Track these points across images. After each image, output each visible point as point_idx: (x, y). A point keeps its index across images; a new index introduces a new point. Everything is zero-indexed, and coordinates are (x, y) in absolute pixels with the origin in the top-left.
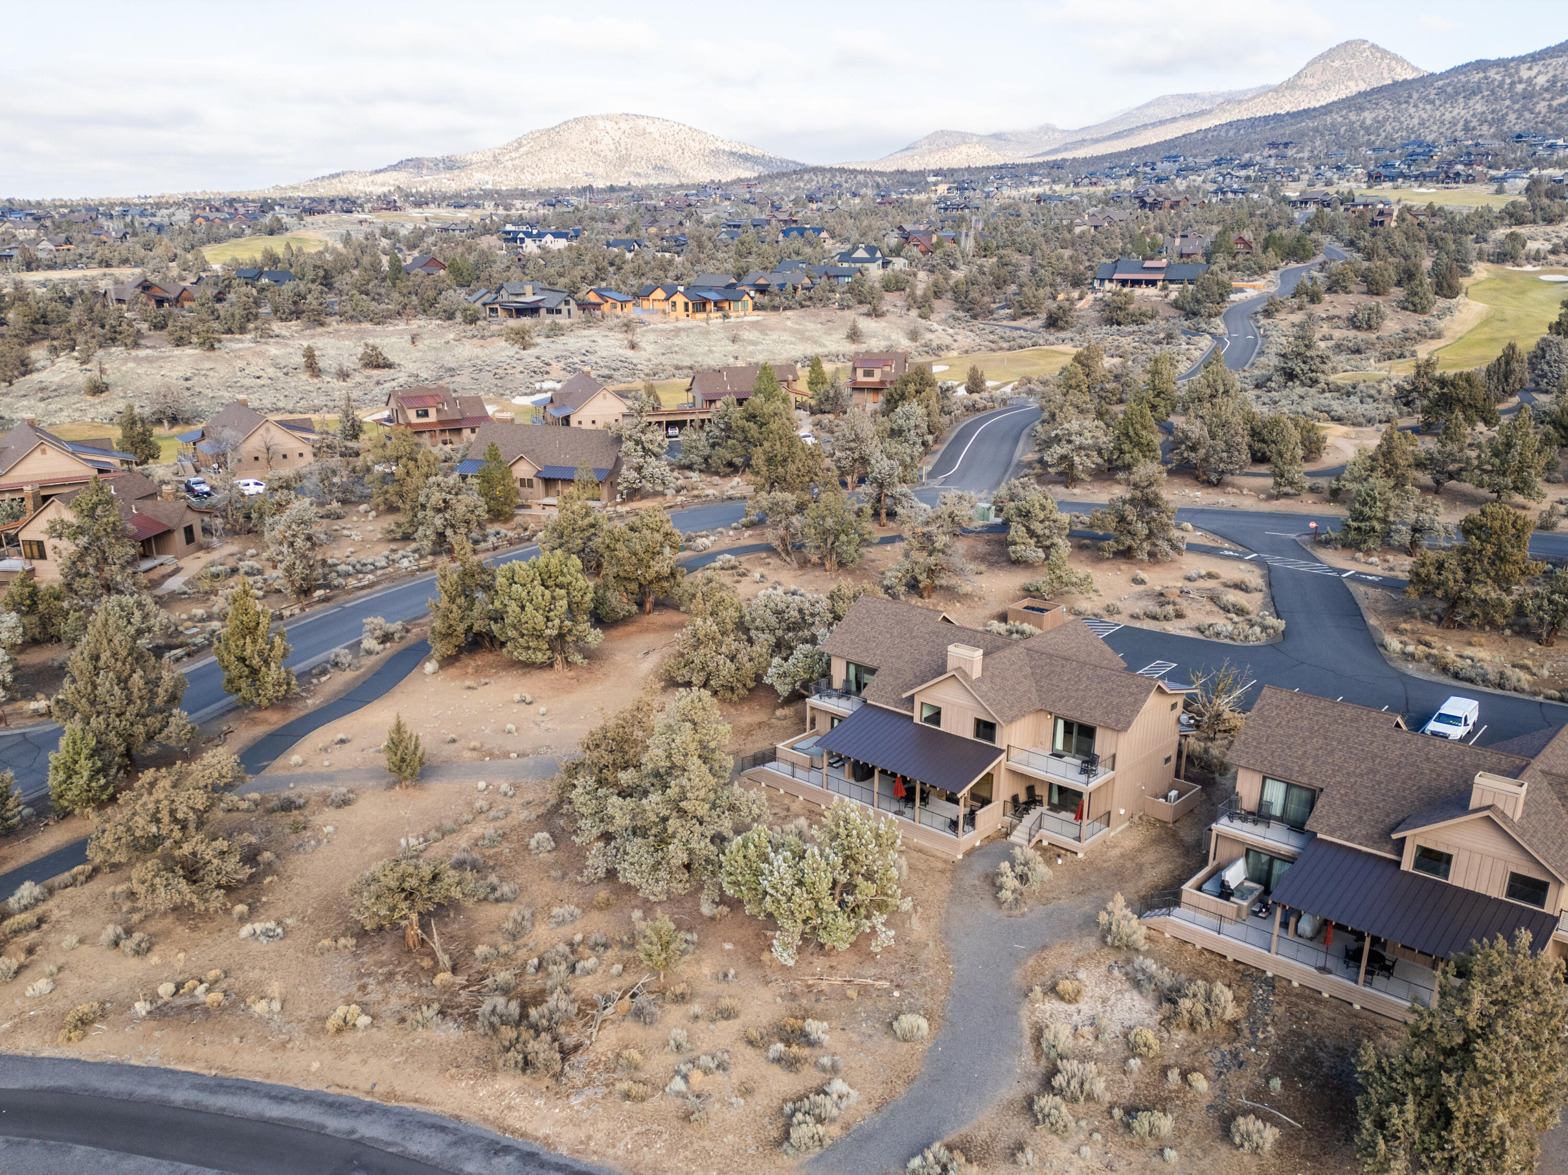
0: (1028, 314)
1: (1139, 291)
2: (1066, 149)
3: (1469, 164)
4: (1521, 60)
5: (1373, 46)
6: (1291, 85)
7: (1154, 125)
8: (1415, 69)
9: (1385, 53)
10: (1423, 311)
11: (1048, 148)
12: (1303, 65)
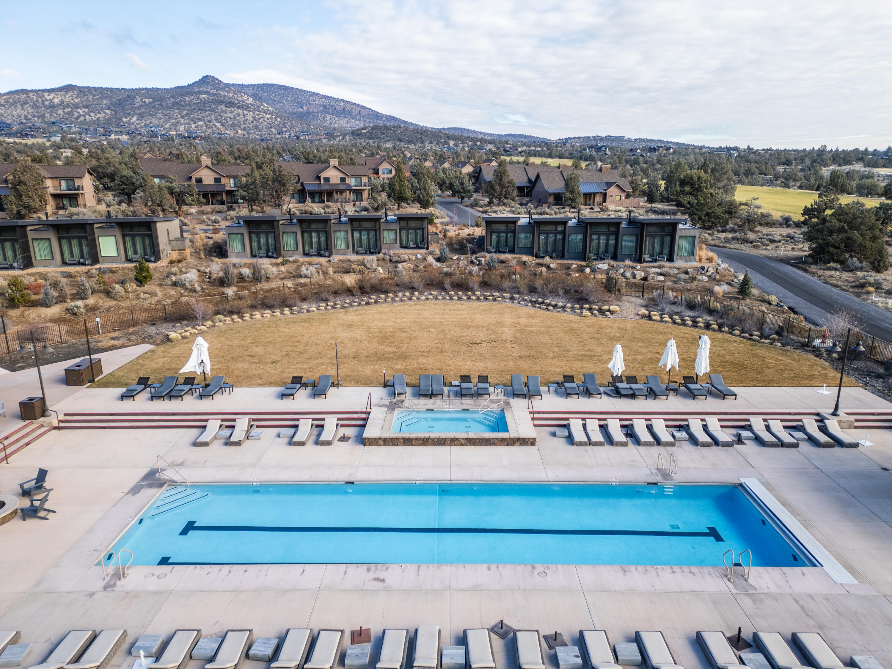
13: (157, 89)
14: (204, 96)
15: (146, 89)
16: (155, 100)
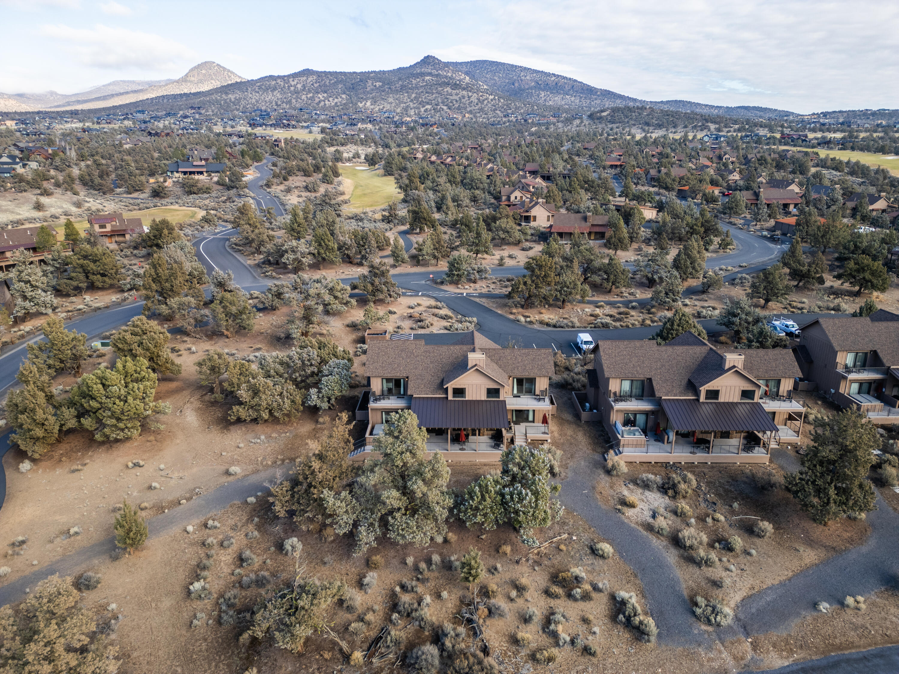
0: (137, 191)
1: (197, 177)
2: (69, 105)
3: (288, 120)
4: (289, 76)
5: (218, 65)
6: (184, 80)
7: (117, 95)
8: (240, 77)
9: (224, 69)
10: (331, 183)
11: (56, 104)
12: (187, 71)
13: (384, 72)
14: (428, 78)
15: (375, 72)
16: (384, 83)
